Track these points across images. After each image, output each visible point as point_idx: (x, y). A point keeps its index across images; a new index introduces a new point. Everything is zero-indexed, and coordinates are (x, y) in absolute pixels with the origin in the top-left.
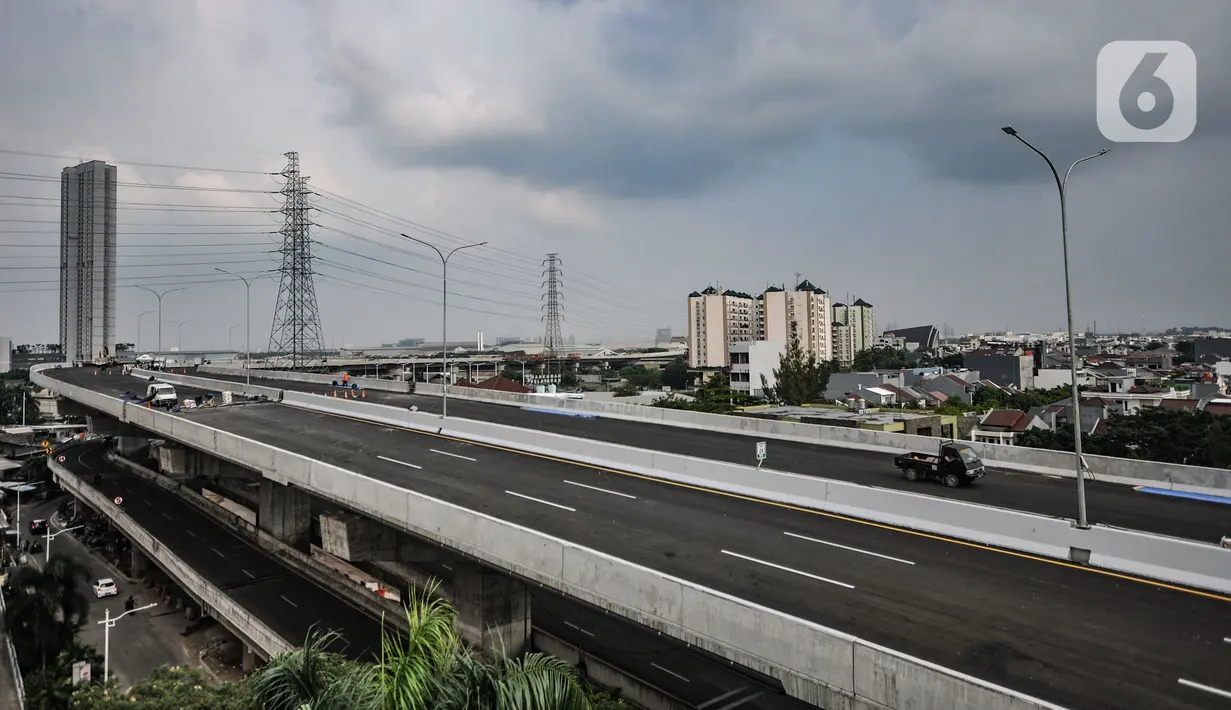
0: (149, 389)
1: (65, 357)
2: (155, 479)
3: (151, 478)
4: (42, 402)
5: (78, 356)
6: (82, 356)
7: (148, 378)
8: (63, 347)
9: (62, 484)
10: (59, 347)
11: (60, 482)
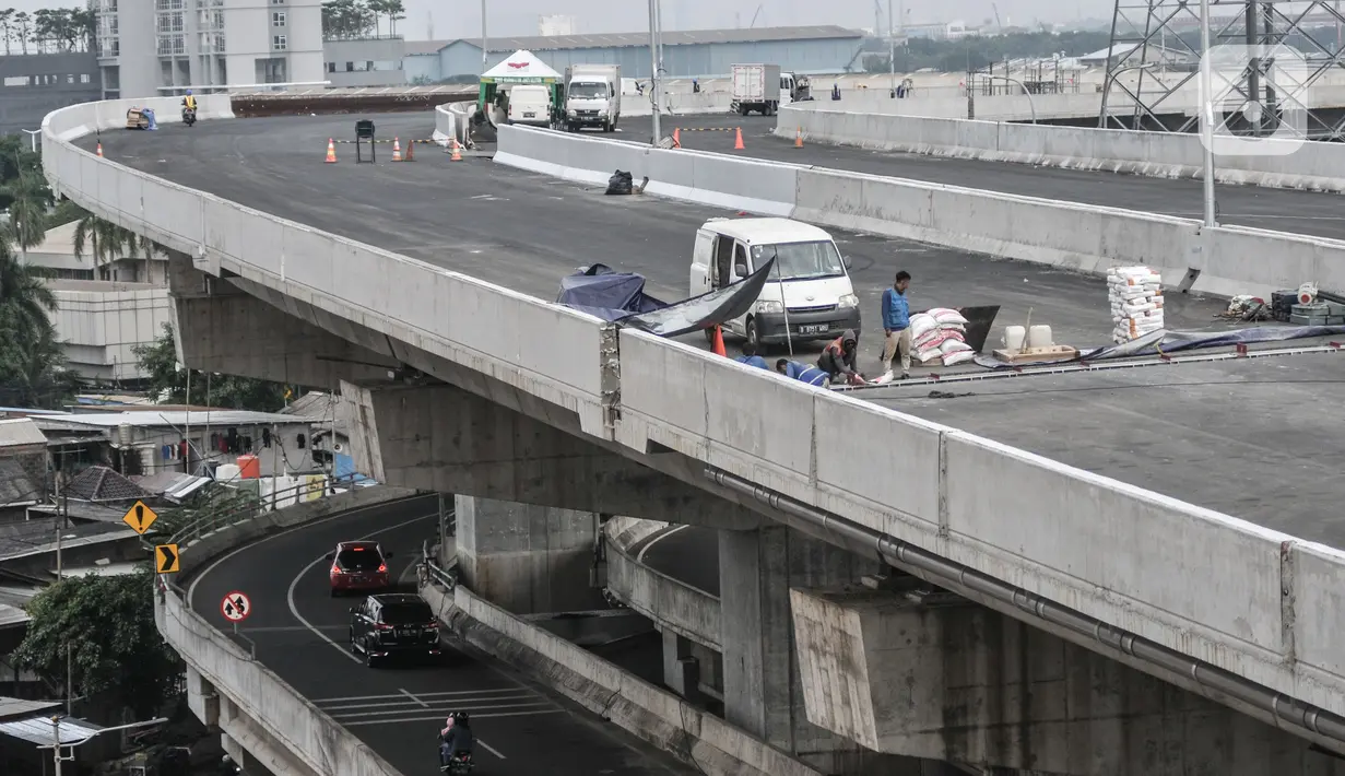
0: (704, 246)
1: (114, 71)
2: (686, 740)
3: (662, 736)
4: (63, 291)
5: (166, 65)
6: (184, 66)
7: (603, 178)
8: (105, 24)
9: (234, 735)
10: (88, 21)
11: (224, 721)
